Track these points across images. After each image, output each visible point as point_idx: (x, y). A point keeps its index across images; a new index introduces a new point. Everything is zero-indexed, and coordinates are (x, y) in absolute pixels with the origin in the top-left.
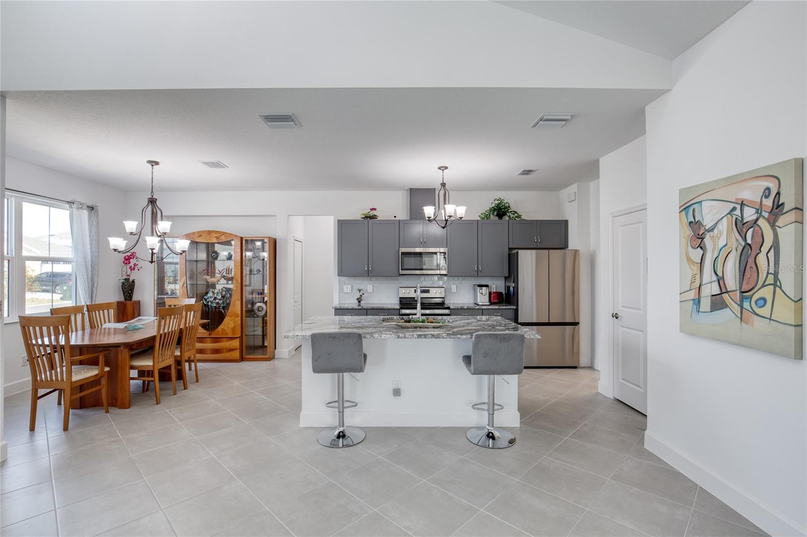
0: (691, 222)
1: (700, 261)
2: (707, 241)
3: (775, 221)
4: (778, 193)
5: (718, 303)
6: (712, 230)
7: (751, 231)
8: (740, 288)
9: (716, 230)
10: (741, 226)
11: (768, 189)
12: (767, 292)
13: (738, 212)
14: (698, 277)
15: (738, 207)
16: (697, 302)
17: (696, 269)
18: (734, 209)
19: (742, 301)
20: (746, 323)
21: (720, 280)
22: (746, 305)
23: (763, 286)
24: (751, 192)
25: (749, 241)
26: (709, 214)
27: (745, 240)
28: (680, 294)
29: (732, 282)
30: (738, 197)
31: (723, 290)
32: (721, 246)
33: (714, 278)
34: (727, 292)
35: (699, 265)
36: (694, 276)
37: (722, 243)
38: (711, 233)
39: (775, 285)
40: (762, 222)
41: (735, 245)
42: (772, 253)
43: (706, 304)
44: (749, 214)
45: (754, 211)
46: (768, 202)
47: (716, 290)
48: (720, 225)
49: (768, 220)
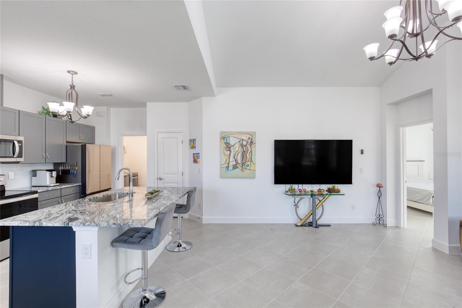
0: (225, 143)
1: (229, 155)
2: (232, 149)
3: (251, 146)
4: (252, 139)
5: (235, 167)
6: (233, 146)
7: (245, 148)
8: (242, 162)
9: (235, 146)
10: (242, 146)
11: (249, 137)
12: (249, 163)
13: (241, 142)
14: (228, 160)
15: (242, 140)
16: (228, 167)
17: (228, 157)
18: (240, 141)
19: (242, 166)
20: (243, 171)
21: (236, 160)
22: (244, 167)
23: (248, 162)
24: (246, 137)
25: (245, 150)
26: (232, 141)
27: (244, 150)
28: (221, 165)
29: (239, 161)
30: (242, 138)
31: (237, 163)
32: (236, 151)
33: (234, 160)
34: (238, 164)
35: (229, 156)
36: (226, 160)
37: (237, 150)
38: (233, 147)
39: (251, 161)
40: (248, 145)
41: (241, 151)
42: (250, 154)
43: (231, 168)
44: (245, 143)
45: (246, 142)
46: (250, 141)
47: (234, 163)
48: (236, 145)
49: (249, 145)
